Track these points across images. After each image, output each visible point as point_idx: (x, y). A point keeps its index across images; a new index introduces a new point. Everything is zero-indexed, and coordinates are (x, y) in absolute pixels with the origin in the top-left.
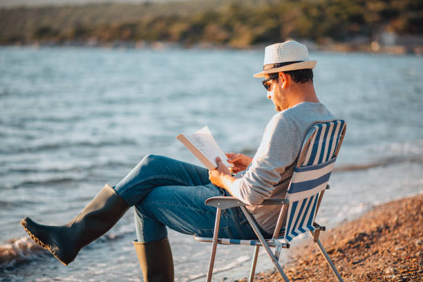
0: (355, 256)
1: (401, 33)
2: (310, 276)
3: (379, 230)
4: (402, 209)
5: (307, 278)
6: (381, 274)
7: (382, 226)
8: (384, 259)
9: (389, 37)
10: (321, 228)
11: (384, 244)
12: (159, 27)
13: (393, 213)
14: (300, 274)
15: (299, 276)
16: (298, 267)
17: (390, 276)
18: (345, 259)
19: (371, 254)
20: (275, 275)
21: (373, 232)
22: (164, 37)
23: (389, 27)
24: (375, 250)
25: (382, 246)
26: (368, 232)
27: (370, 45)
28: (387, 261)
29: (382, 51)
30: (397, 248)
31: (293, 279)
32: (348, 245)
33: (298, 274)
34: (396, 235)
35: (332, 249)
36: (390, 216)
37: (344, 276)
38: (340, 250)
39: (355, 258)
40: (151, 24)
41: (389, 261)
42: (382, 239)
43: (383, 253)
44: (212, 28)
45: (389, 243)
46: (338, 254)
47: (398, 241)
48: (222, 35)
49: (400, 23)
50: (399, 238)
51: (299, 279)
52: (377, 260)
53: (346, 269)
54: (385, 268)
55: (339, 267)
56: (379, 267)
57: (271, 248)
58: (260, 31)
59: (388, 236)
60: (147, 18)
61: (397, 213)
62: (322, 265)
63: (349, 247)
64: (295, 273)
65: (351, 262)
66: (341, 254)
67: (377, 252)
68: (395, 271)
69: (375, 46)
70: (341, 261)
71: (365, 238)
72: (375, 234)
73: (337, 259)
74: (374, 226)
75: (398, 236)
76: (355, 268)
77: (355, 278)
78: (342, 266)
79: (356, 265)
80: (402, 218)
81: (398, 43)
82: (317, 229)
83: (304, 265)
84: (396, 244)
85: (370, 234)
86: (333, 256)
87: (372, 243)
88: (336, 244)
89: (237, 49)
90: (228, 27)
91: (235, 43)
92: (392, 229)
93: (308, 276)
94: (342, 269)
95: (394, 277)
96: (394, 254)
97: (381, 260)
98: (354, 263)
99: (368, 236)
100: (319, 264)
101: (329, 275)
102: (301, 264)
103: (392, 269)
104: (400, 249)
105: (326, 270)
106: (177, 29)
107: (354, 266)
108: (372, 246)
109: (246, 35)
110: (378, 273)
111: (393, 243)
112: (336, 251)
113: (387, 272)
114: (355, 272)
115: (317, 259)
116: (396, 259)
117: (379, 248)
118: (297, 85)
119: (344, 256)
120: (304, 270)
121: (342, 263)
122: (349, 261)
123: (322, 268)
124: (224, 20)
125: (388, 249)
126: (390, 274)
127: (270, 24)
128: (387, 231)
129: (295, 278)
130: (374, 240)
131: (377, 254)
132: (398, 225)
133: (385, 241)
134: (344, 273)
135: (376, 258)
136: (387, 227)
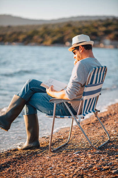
0: (99, 125)
1: (112, 40)
2: (81, 133)
3: (108, 116)
4: (116, 108)
5: (80, 134)
6: (110, 132)
7: (109, 114)
8: (110, 127)
9: (107, 41)
10: (98, 111)
11: (110, 121)
12: (14, 36)
13: (113, 109)
14: (77, 132)
15: (77, 133)
16: (76, 130)
17: (113, 133)
18: (95, 127)
19: (105, 125)
20: (67, 133)
21: (105, 117)
22: (16, 40)
23: (107, 37)
24: (106, 123)
25: (109, 121)
26: (103, 116)
27: (99, 45)
28: (112, 127)
29: (104, 47)
30: (115, 122)
31: (74, 134)
32: (96, 121)
33: (76, 132)
34: (114, 117)
35: (89, 123)
36: (111, 110)
37: (95, 133)
38: (92, 123)
39: (99, 126)
40: (11, 35)
41: (113, 127)
42: (109, 119)
43: (110, 124)
44: (36, 37)
45: (112, 120)
46: (92, 125)
47: (115, 120)
48: (40, 40)
49: (112, 36)
50: (116, 119)
51: (77, 134)
52: (108, 127)
53: (96, 130)
54: (111, 130)
55: (93, 130)
56: (109, 130)
57: (77, 119)
58: (56, 38)
59: (111, 118)
60: (9, 33)
61: (114, 109)
62: (86, 129)
63: (96, 122)
64: (75, 132)
65: (97, 128)
66: (93, 125)
67: (107, 124)
68: (115, 131)
69: (102, 45)
70: (93, 127)
71: (102, 119)
72: (106, 117)
73: (91, 127)
74: (105, 114)
75: (115, 118)
76: (99, 130)
77: (99, 134)
78: (94, 129)
79: (99, 129)
80: (116, 111)
81: (111, 44)
82: (96, 112)
83: (78, 129)
84: (115, 121)
85: (104, 117)
86: (90, 125)
87: (105, 121)
88: (90, 121)
89: (46, 45)
90: (42, 37)
91: (45, 43)
92: (113, 115)
93: (80, 133)
94: (94, 131)
95: (115, 133)
96: (114, 125)
97: (109, 127)
98: (98, 128)
99: (103, 118)
100: (84, 129)
101: (89, 133)
102: (77, 129)
103: (114, 130)
104: (117, 123)
105: (87, 131)
106: (21, 37)
107: (98, 129)
108: (105, 122)
109: (50, 40)
110: (108, 132)
111: (114, 120)
112: (91, 124)
113: (112, 131)
114: (99, 131)
115: (83, 127)
116: (115, 127)
117: (108, 122)
118: (86, 51)
119: (94, 126)
120: (79, 131)
121: (94, 128)
122: (96, 127)
123: (86, 130)
124: (41, 34)
125: (112, 122)
126: (114, 132)
127: (59, 36)
128: (111, 116)
129: (75, 134)
130: (106, 119)
131: (107, 125)
132: (115, 114)
133: (110, 120)
134: (95, 132)
135: (107, 126)
136: (111, 115)
